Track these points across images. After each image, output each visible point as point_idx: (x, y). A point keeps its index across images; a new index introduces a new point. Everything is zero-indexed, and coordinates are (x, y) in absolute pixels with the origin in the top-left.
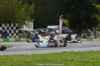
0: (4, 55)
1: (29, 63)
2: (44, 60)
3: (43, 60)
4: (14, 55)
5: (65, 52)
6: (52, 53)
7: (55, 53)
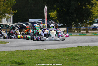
0: (17, 50)
1: (56, 57)
2: (71, 54)
3: (69, 54)
4: (29, 50)
5: (81, 47)
6: (67, 48)
7: (71, 48)
